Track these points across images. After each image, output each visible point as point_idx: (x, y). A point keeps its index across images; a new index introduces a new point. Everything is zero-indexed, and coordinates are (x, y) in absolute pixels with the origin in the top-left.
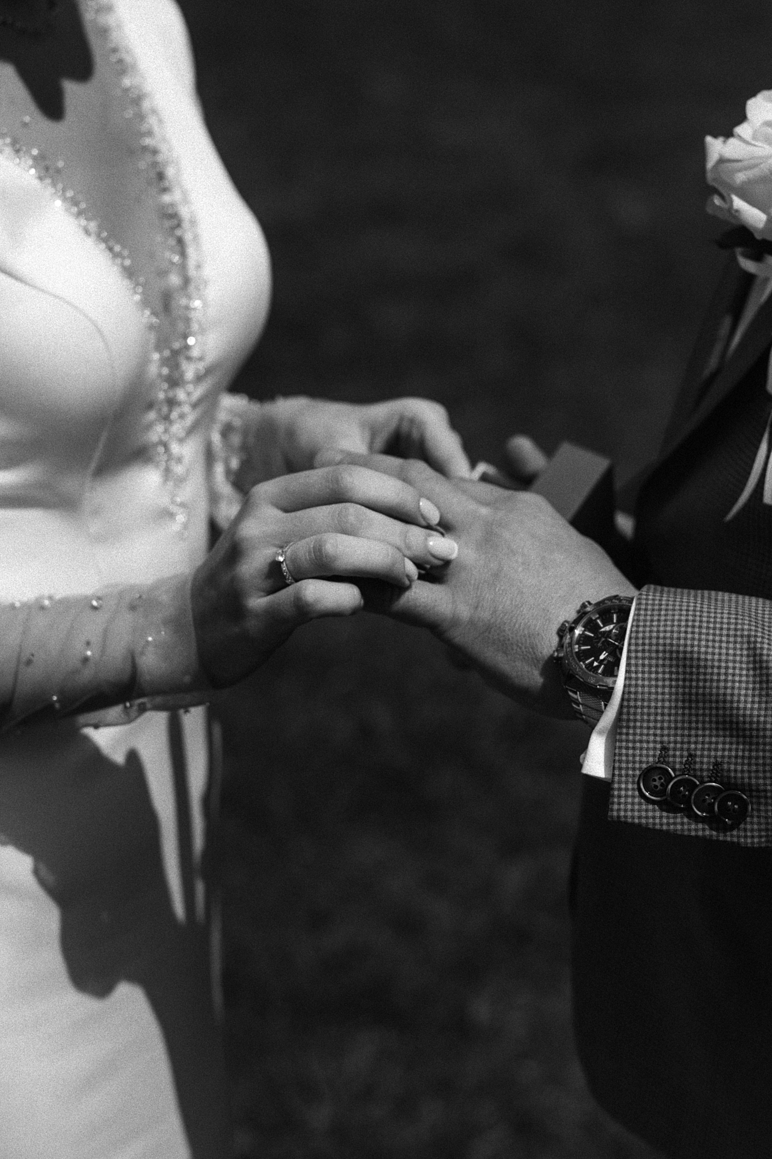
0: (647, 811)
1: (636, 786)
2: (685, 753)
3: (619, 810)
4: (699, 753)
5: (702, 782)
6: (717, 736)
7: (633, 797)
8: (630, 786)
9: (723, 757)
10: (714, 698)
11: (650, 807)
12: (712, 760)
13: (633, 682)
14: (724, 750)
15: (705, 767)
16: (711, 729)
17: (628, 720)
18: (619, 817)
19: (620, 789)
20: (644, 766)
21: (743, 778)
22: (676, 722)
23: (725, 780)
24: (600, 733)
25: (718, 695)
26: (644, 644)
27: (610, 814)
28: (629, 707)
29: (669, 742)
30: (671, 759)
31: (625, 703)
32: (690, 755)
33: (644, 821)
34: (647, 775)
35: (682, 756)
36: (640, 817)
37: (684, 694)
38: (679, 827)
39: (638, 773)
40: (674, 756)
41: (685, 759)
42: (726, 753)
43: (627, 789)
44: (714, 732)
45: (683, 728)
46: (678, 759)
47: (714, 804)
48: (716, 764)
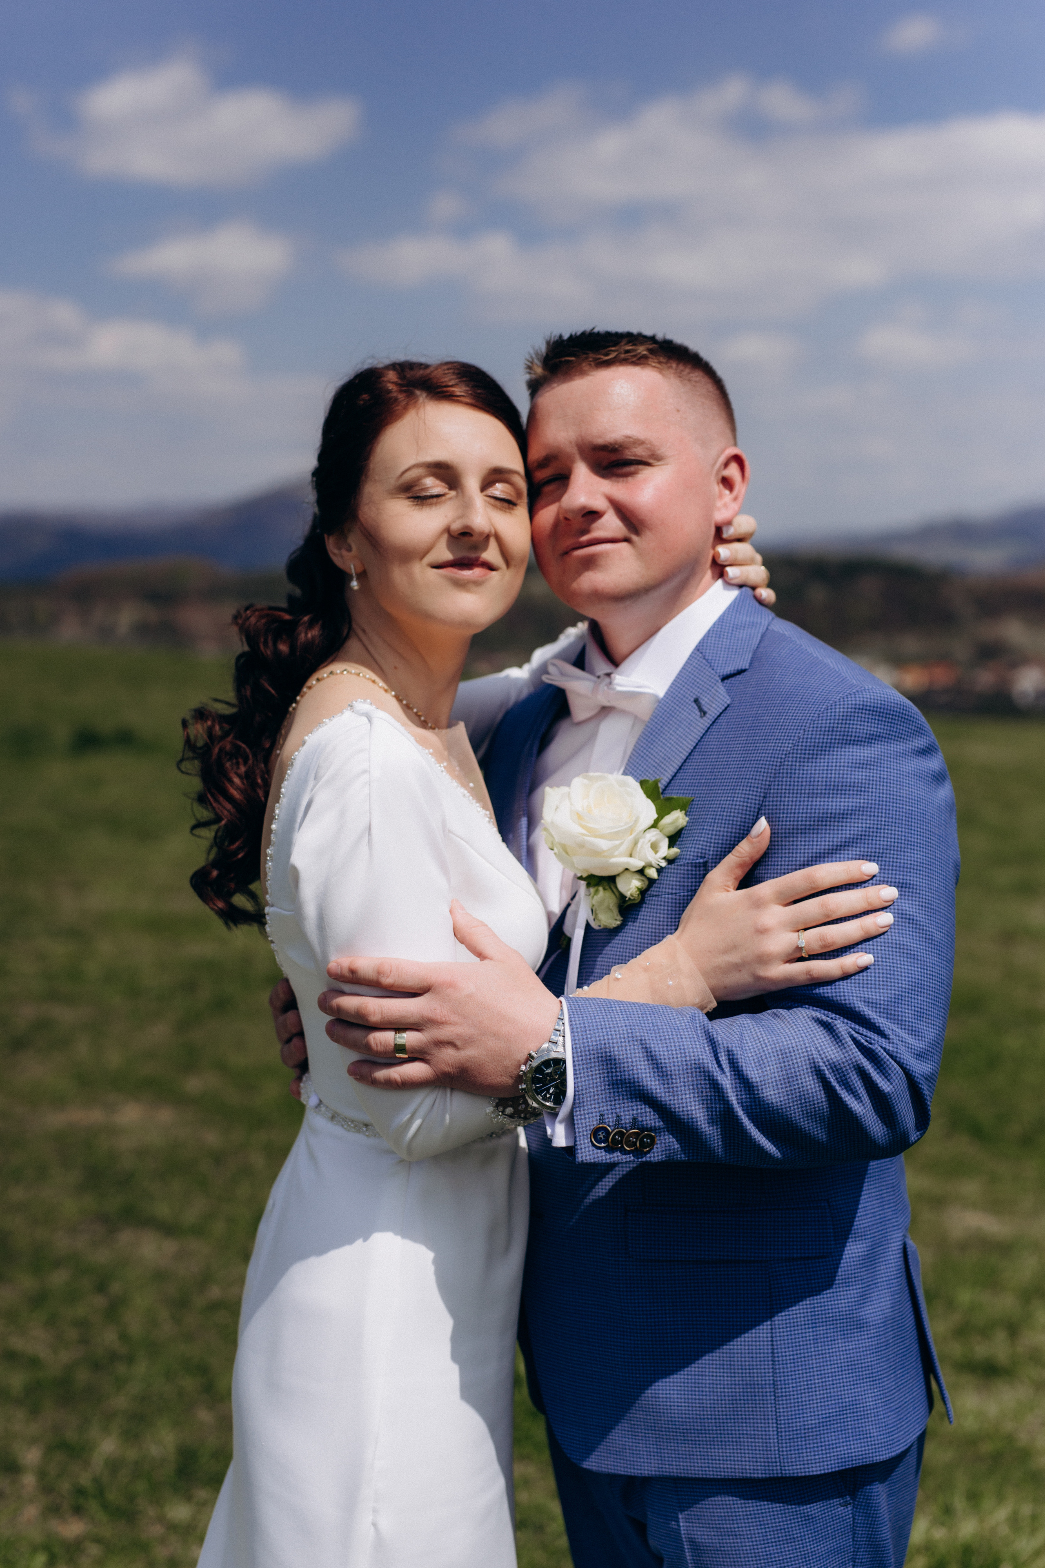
0: (597, 1153)
1: (589, 1140)
2: (615, 1115)
3: (582, 1157)
4: (622, 1114)
5: (627, 1131)
6: (632, 1102)
7: (589, 1147)
8: (586, 1141)
9: (637, 1114)
10: (627, 1081)
11: (599, 1151)
12: (631, 1117)
14: (637, 1109)
15: (627, 1121)
16: (627, 1099)
17: (579, 1103)
18: (582, 1161)
19: (581, 1144)
20: (592, 1127)
21: (651, 1124)
22: (606, 1097)
23: (640, 1126)
24: (560, 1122)
25: (629, 1079)
26: (581, 1056)
27: (577, 1160)
29: (604, 1111)
30: (607, 1121)
31: (577, 1093)
32: (618, 1116)
33: (597, 1160)
34: (595, 1133)
35: (612, 1118)
36: (594, 1158)
37: (609, 1081)
38: (616, 1159)
39: (589, 1132)
40: (608, 1118)
41: (615, 1119)
42: (639, 1111)
43: (584, 1143)
44: (630, 1100)
45: (611, 1101)
46: (610, 1120)
47: (636, 1142)
48: (634, 1119)
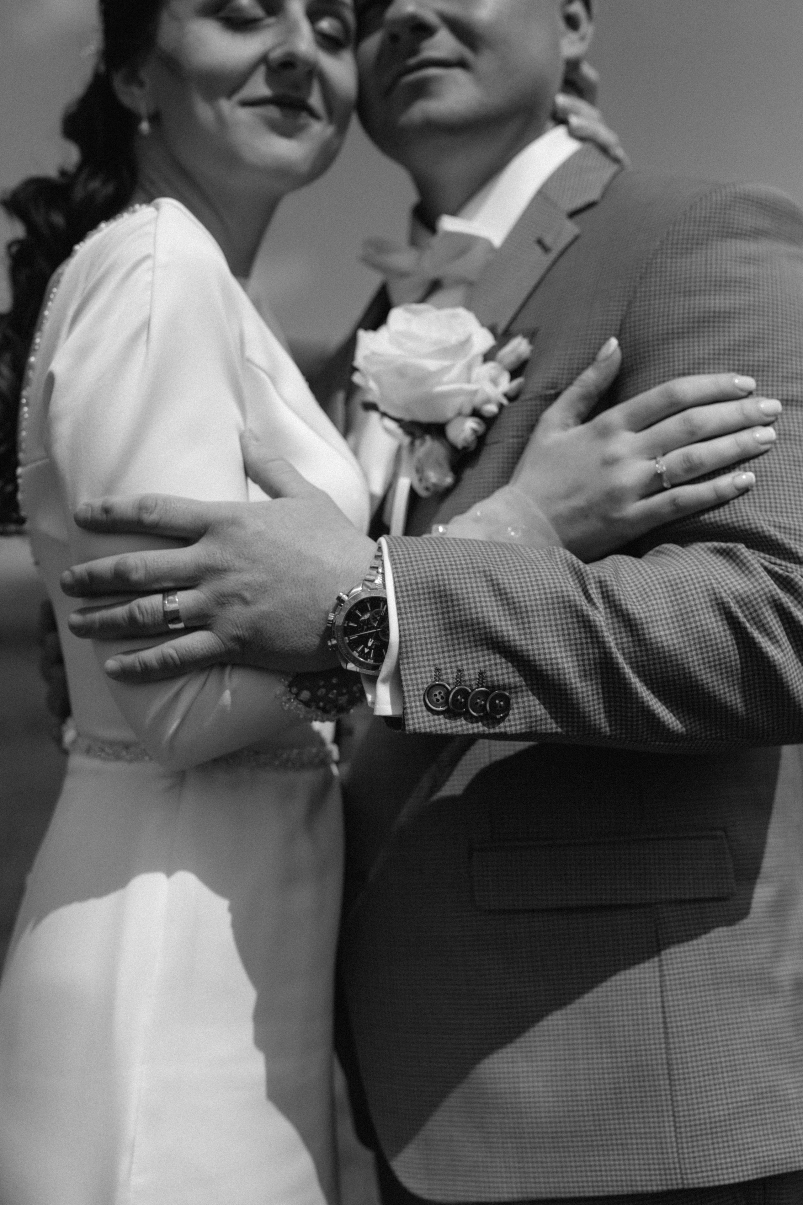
0: (434, 720)
1: (423, 703)
2: (455, 670)
3: (414, 724)
4: (465, 667)
5: (472, 690)
6: (477, 651)
7: (422, 711)
8: (418, 704)
9: (485, 666)
10: (469, 623)
11: (436, 717)
12: (477, 671)
13: (405, 621)
14: (484, 661)
15: (473, 677)
16: (471, 647)
17: (407, 652)
18: (414, 729)
19: (411, 707)
20: (426, 686)
21: (503, 679)
22: (442, 647)
23: (490, 684)
25: (472, 619)
26: (407, 590)
27: (407, 728)
28: (406, 641)
29: (440, 664)
30: (444, 677)
31: (403, 639)
32: (459, 671)
33: (433, 729)
34: (429, 691)
35: (452, 673)
36: (430, 727)
37: (444, 624)
38: (460, 729)
39: (422, 692)
40: (446, 674)
41: (455, 675)
42: (487, 663)
43: (416, 707)
44: (474, 649)
45: (449, 651)
46: (449, 675)
47: (485, 704)
48: (481, 673)
